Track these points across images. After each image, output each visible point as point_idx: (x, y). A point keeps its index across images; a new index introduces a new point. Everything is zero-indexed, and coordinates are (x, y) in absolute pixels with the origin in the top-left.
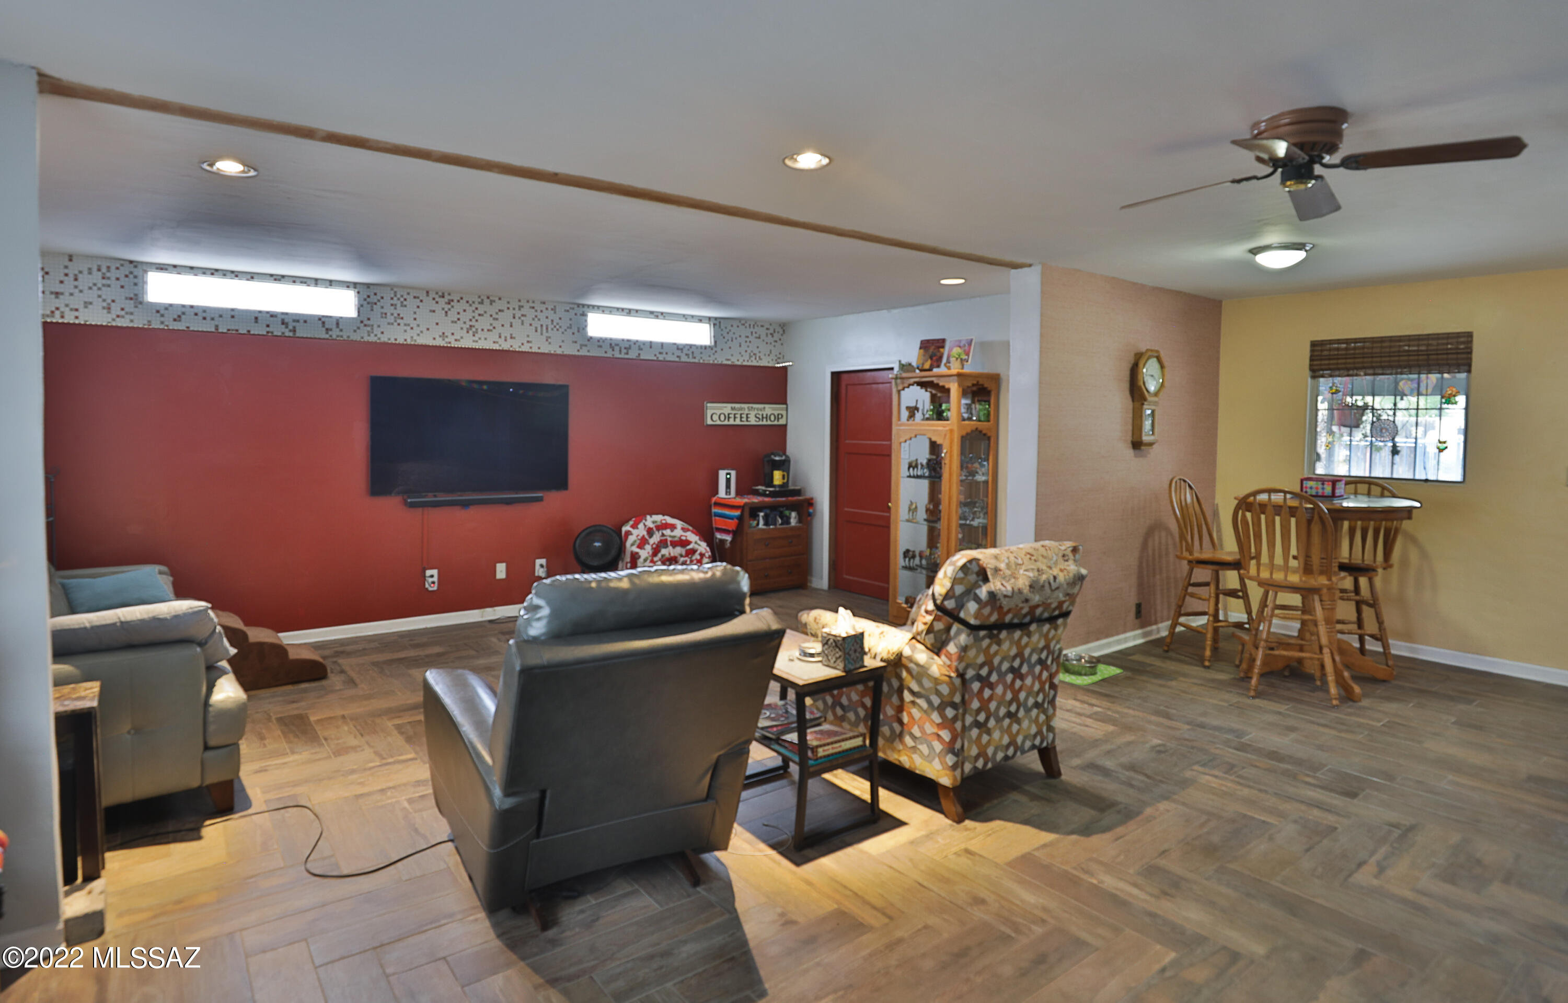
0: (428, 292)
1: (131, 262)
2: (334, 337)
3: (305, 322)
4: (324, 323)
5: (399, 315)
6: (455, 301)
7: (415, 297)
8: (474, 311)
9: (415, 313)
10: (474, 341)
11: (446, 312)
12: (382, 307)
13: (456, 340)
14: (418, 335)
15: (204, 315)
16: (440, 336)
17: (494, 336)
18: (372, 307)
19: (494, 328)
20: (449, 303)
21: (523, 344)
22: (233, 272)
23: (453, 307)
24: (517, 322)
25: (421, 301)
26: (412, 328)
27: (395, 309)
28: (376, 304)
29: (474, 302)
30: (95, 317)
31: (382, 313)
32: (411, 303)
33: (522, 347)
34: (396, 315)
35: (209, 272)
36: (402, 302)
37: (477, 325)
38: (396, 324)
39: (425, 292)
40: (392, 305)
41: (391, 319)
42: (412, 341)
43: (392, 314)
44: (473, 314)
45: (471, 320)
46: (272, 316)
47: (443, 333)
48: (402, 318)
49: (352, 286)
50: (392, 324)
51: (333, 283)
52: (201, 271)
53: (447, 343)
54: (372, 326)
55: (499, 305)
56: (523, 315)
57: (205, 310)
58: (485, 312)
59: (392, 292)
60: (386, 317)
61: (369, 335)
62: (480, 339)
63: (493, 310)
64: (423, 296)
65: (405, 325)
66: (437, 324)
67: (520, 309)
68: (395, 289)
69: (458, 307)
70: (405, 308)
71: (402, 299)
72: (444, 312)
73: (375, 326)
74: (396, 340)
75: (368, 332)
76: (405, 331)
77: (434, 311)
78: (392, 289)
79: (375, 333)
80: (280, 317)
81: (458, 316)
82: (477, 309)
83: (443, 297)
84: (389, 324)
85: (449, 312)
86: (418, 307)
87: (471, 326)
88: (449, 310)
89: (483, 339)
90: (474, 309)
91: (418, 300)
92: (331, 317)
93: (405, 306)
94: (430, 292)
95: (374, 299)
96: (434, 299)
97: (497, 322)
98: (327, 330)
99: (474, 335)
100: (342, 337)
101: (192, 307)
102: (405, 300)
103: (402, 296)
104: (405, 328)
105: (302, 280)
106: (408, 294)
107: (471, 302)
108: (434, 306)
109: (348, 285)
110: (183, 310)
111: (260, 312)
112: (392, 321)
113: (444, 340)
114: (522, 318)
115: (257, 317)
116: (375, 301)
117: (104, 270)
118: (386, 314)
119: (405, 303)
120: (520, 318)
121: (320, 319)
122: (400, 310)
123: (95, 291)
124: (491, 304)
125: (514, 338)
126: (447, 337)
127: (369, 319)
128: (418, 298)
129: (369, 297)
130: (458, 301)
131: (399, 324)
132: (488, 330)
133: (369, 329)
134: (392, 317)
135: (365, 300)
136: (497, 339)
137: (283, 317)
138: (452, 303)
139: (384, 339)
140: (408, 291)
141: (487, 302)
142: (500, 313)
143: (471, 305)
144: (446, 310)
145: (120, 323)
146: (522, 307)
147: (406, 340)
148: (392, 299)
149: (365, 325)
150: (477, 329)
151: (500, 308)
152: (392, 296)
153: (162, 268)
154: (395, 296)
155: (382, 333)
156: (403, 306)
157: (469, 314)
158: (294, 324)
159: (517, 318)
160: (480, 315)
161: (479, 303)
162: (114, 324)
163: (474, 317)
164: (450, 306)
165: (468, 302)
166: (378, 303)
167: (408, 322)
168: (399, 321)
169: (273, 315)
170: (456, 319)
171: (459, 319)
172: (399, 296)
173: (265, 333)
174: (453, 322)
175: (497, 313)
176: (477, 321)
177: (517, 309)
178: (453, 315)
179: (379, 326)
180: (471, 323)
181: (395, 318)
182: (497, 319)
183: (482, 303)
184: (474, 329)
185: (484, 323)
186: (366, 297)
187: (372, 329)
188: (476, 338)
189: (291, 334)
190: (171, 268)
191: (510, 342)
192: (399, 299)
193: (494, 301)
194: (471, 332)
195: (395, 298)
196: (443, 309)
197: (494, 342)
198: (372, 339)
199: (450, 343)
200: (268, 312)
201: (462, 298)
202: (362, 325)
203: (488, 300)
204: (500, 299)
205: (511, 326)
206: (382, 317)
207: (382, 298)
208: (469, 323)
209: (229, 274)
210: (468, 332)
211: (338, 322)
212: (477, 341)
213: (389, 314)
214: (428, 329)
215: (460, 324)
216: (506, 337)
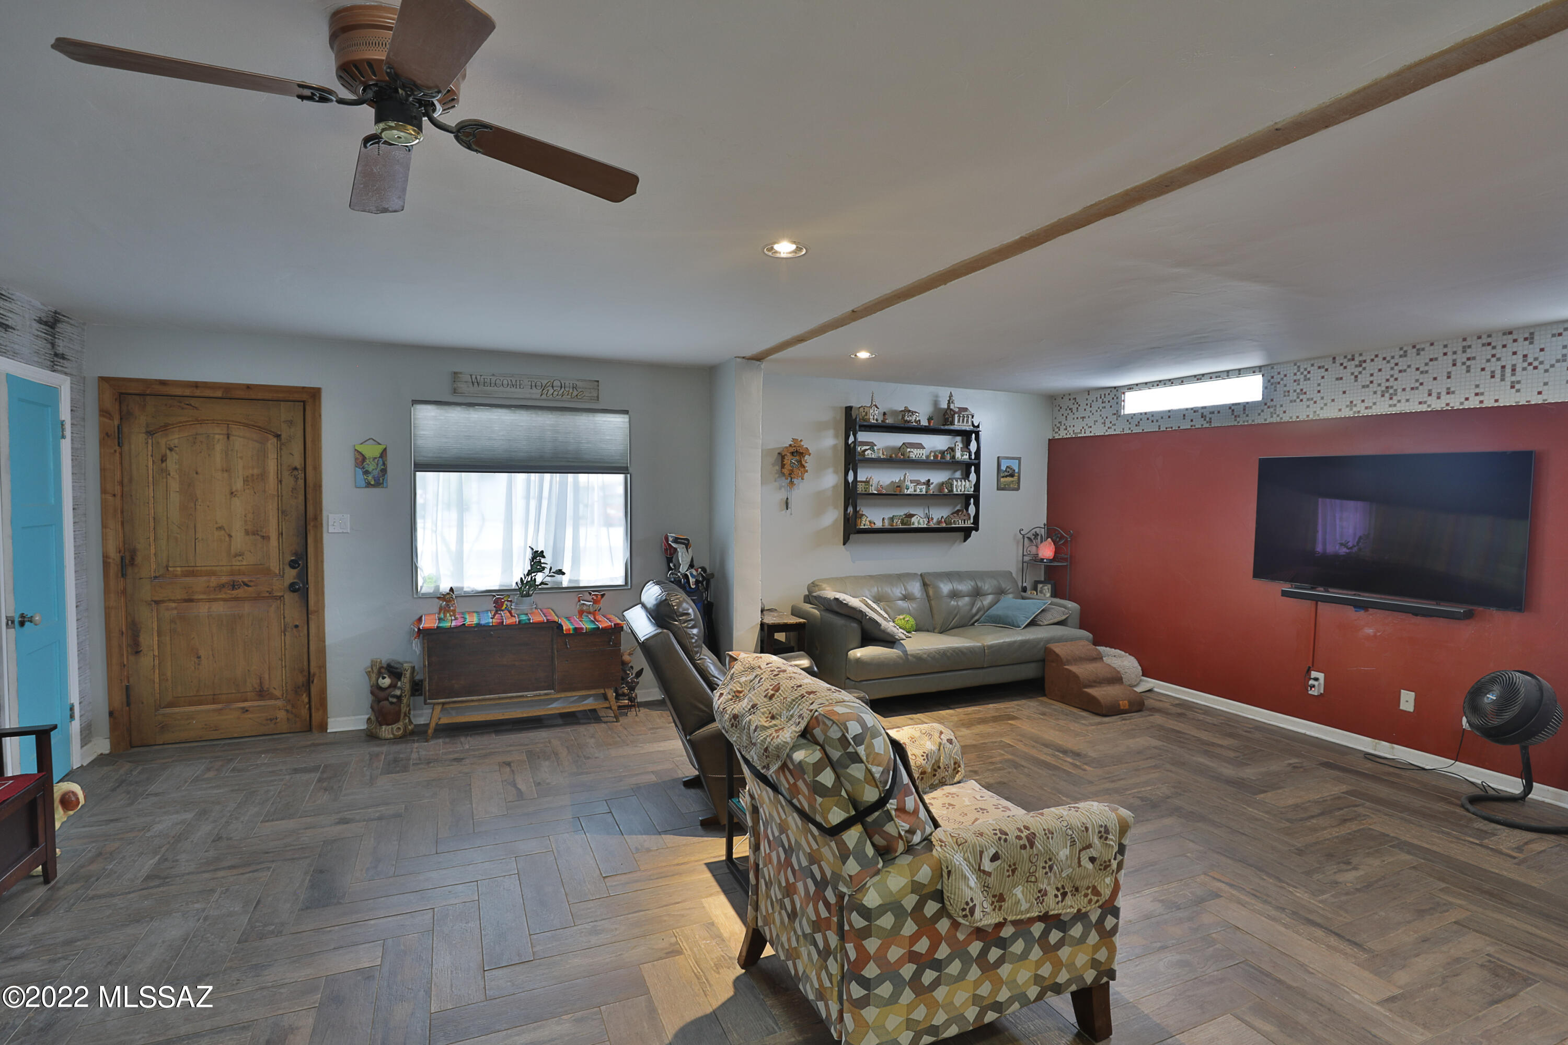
0: (1334, 358)
1: (1115, 388)
2: (1241, 423)
3: (1219, 412)
4: (1233, 411)
5: (1302, 390)
6: (1368, 361)
7: (1319, 368)
8: (1392, 369)
9: (1319, 385)
10: (1390, 406)
11: (1356, 377)
12: (1285, 386)
13: (1366, 408)
14: (1322, 408)
15: (1153, 418)
16: (1347, 406)
17: (1422, 394)
18: (1275, 387)
19: (1421, 384)
20: (1361, 366)
21: (1467, 399)
22: (1170, 380)
23: (1364, 369)
24: (1460, 369)
25: (1327, 370)
26: (1315, 402)
27: (1299, 384)
28: (1279, 383)
29: (1393, 357)
30: (1099, 430)
31: (1285, 392)
32: (1316, 374)
33: (1466, 402)
34: (1298, 391)
35: (1155, 384)
36: (1305, 376)
37: (1396, 385)
38: (1298, 400)
39: (1331, 359)
40: (1295, 381)
41: (1293, 396)
42: (1314, 416)
43: (1295, 391)
44: (1392, 372)
45: (1388, 380)
46: (1195, 412)
47: (1351, 402)
48: (1305, 393)
49: (1257, 369)
50: (1295, 401)
51: (1242, 372)
52: (1151, 384)
53: (1355, 413)
54: (1275, 406)
55: (1430, 352)
56: (1469, 359)
57: (1153, 414)
58: (1409, 366)
59: (1296, 367)
60: (1289, 396)
61: (1272, 417)
62: (1399, 401)
63: (1420, 361)
64: (1328, 363)
65: (1308, 400)
66: (1344, 392)
67: (1464, 352)
68: (1298, 364)
69: (1371, 367)
70: (1309, 382)
71: (1305, 373)
72: (1353, 377)
73: (1278, 406)
74: (1298, 417)
75: (1271, 413)
76: (1308, 406)
77: (1341, 378)
78: (1295, 364)
79: (1278, 413)
80: (1200, 411)
81: (1372, 379)
82: (1397, 364)
83: (1353, 359)
84: (1291, 401)
85: (1359, 376)
86: (1323, 377)
87: (1387, 387)
88: (1360, 373)
89: (1403, 401)
90: (1393, 365)
91: (1323, 370)
92: (1239, 404)
93: (1309, 379)
94: (1337, 358)
95: (1277, 378)
96: (1342, 364)
97: (1426, 375)
98: (1236, 416)
99: (1391, 399)
100: (1248, 421)
101: (1146, 413)
102: (1309, 372)
103: (1306, 369)
104: (1308, 403)
105: (1217, 375)
106: (1312, 365)
107: (1388, 359)
108: (1341, 372)
109: (1253, 370)
110: (1141, 417)
111: (1187, 409)
112: (1295, 398)
113: (1351, 409)
114: (1468, 363)
115: (1184, 414)
116: (1279, 380)
117: (1103, 397)
118: (1289, 392)
119: (1308, 376)
120: (1464, 364)
121: (1230, 408)
122: (1304, 385)
123: (1099, 413)
124: (1418, 354)
125: (1453, 392)
126: (1355, 405)
127: (1272, 400)
128: (1323, 367)
129: (1272, 377)
130: (1372, 360)
131: (1301, 400)
132: (1412, 389)
133: (1272, 410)
134: (1295, 394)
135: (1269, 381)
136: (1425, 397)
137: (1203, 411)
138: (1364, 365)
139: (1286, 418)
140: (1312, 362)
141: (1412, 352)
142: (1431, 363)
143: (1388, 362)
144: (1356, 374)
145: (1111, 432)
146: (1470, 347)
147: (1308, 416)
148: (1295, 374)
149: (1269, 407)
150: (1396, 390)
151: (1432, 357)
152: (1295, 371)
153: (1130, 388)
154: (1299, 371)
155: (1285, 412)
156: (1306, 379)
157: (1386, 373)
158: (1210, 416)
159: (1459, 364)
160: (1400, 371)
161: (1401, 356)
162: (1106, 434)
163: (1392, 376)
164: (1360, 369)
165: (1384, 359)
166: (1281, 382)
167: (1312, 396)
168: (1301, 397)
169: (1195, 410)
170: (1368, 383)
171: (1372, 382)
172: (1302, 370)
173: (1189, 427)
174: (1363, 387)
175: (1426, 364)
176: (1396, 379)
177: (1460, 352)
178: (1364, 379)
179: (1281, 406)
180: (1388, 384)
181: (1298, 394)
182: (1427, 372)
183: (1405, 355)
184: (1391, 391)
185: (1407, 380)
186: (1269, 378)
187: (1275, 410)
188: (1394, 401)
189: (1208, 425)
190: (1135, 387)
191: (1445, 399)
192: (1302, 373)
193: (1423, 349)
194: (1387, 395)
195: (1298, 373)
196: (1352, 374)
197: (1420, 403)
198: (1275, 419)
199: (1359, 412)
200: (1192, 409)
201: (1377, 356)
202: (1266, 407)
203: (1415, 350)
204: (1432, 344)
205: (1449, 377)
206: (1285, 396)
207: (1285, 376)
208: (1385, 384)
209: (1167, 382)
210: (1383, 396)
211: (1245, 407)
212: (1395, 405)
213: (1291, 391)
214: (1333, 400)
215: (1374, 387)
216: (1439, 393)
